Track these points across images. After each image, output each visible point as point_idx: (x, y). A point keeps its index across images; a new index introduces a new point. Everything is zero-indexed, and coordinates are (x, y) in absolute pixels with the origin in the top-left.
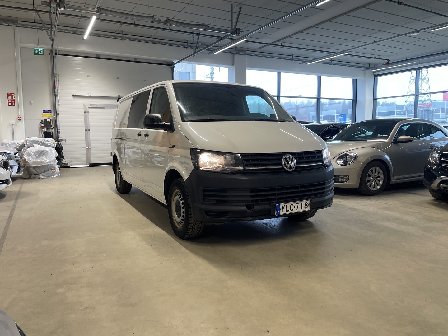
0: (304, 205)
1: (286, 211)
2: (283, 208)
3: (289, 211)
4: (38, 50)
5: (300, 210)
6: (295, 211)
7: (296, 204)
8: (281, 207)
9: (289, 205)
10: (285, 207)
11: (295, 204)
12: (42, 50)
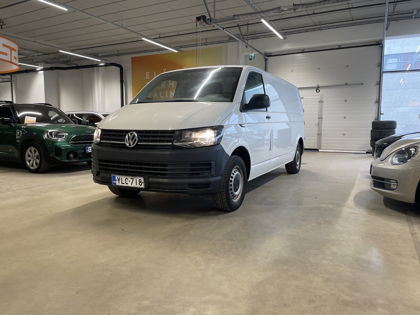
0: (138, 182)
1: (122, 183)
2: (119, 180)
3: (124, 184)
4: (251, 56)
5: (134, 185)
6: (129, 185)
7: (131, 179)
8: (117, 179)
9: (124, 178)
10: (120, 179)
11: (129, 178)
12: (253, 55)
